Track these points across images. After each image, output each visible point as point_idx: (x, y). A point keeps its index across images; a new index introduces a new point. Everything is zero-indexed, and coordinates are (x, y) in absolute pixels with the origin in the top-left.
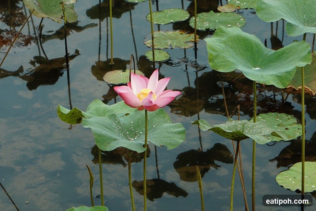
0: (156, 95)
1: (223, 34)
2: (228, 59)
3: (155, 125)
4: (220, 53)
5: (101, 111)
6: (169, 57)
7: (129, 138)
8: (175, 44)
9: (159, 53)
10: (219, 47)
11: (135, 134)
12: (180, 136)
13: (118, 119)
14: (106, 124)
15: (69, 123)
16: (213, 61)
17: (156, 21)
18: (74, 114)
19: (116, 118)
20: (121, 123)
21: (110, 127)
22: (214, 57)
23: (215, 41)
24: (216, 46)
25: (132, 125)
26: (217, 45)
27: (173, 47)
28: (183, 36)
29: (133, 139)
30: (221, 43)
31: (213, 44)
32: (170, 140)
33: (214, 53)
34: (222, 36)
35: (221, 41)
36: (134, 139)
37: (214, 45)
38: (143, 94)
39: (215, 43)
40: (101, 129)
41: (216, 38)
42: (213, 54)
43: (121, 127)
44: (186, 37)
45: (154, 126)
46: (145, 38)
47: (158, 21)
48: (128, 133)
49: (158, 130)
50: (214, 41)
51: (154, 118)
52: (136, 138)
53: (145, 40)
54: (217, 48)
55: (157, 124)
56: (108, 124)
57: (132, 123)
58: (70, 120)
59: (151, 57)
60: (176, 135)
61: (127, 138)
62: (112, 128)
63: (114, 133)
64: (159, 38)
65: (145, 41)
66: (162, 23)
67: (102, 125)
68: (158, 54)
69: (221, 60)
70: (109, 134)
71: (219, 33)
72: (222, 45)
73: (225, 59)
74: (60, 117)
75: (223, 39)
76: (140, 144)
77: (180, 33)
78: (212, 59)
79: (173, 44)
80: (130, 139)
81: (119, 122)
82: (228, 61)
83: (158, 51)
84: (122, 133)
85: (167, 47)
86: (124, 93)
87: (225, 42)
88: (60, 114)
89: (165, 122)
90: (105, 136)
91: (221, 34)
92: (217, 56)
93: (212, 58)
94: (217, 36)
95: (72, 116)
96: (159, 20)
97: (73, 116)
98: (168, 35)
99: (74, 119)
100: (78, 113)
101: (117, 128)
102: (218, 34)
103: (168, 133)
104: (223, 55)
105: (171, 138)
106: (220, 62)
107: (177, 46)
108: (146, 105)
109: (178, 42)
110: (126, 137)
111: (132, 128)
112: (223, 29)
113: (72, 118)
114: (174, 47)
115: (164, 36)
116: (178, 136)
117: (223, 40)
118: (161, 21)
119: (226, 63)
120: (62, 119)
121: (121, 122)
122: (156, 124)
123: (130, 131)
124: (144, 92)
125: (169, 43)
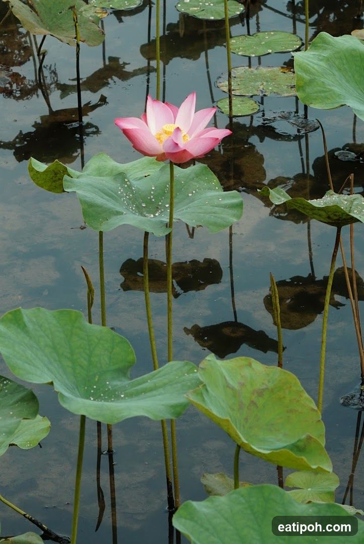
0: (190, 137)
1: (326, 45)
2: (329, 87)
3: (192, 193)
4: (316, 77)
5: (107, 173)
6: (258, 109)
7: (145, 213)
8: (271, 88)
9: (241, 102)
10: (316, 67)
11: (157, 208)
12: (233, 212)
13: (128, 181)
14: (106, 188)
15: (49, 191)
16: (304, 90)
17: (241, 51)
18: (58, 173)
19: (126, 180)
20: (133, 189)
21: (113, 194)
22: (305, 83)
23: (312, 56)
24: (311, 64)
25: (152, 193)
26: (314, 63)
27: (266, 94)
28: (286, 75)
29: (152, 216)
30: (321, 60)
31: (306, 61)
32: (216, 217)
33: (307, 77)
34: (325, 49)
35: (321, 58)
36: (154, 215)
37: (308, 62)
38: (166, 133)
39: (311, 60)
40: (94, 195)
41: (312, 53)
42: (304, 78)
43: (133, 194)
44: (291, 78)
45: (190, 195)
46: (220, 77)
47: (245, 51)
48: (144, 205)
49: (196, 202)
50: (309, 58)
51: (191, 182)
52: (157, 214)
53: (220, 80)
54: (313, 68)
55: (196, 191)
56: (110, 189)
57: (153, 188)
58: (51, 186)
59: (226, 108)
60: (226, 210)
61: (142, 214)
62: (116, 196)
63: (118, 204)
64: (243, 78)
65: (220, 83)
66: (253, 54)
67: (100, 190)
68: (240, 104)
69: (319, 88)
70: (110, 204)
71: (319, 45)
72: (322, 64)
73: (325, 88)
74: (34, 180)
75: (326, 54)
76: (162, 222)
77: (282, 71)
78: (302, 87)
79: (268, 89)
80: (147, 215)
81: (130, 187)
82: (331, 90)
83: (240, 99)
84: (133, 204)
85: (256, 93)
86: (132, 129)
87: (327, 60)
88: (34, 174)
89: (210, 189)
90: (101, 207)
91: (323, 46)
92: (311, 82)
93: (302, 83)
94: (316, 49)
95: (54, 179)
96: (248, 50)
97: (57, 178)
98: (260, 74)
99: (57, 183)
100: (63, 171)
101: (126, 196)
102: (317, 46)
103: (213, 206)
104: (322, 80)
105: (216, 215)
106: (316, 92)
107: (275, 93)
108: (169, 151)
109: (276, 86)
110: (140, 211)
111: (152, 197)
112: (327, 37)
113: (55, 181)
114: (269, 93)
115: (254, 75)
116: (230, 211)
117: (324, 57)
118: (251, 51)
119: (326, 94)
120: (37, 184)
121: (134, 187)
122: (194, 192)
123: (149, 203)
124: (168, 130)
125: (261, 87)
